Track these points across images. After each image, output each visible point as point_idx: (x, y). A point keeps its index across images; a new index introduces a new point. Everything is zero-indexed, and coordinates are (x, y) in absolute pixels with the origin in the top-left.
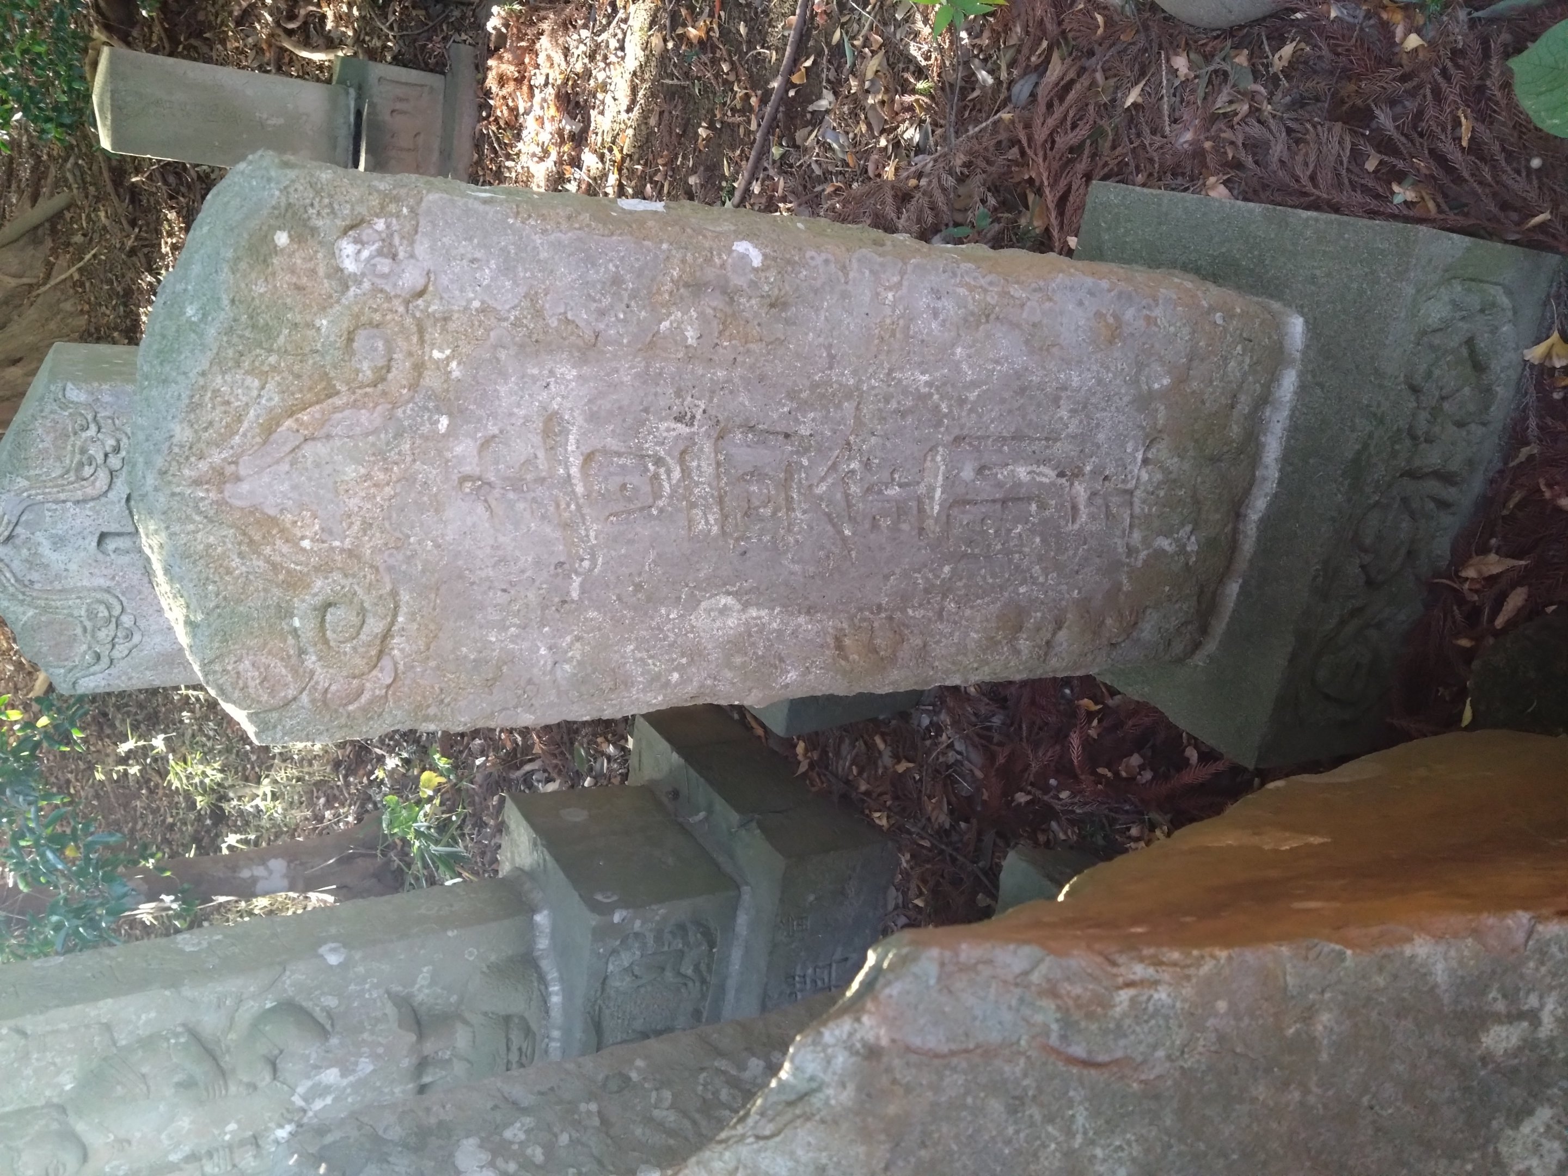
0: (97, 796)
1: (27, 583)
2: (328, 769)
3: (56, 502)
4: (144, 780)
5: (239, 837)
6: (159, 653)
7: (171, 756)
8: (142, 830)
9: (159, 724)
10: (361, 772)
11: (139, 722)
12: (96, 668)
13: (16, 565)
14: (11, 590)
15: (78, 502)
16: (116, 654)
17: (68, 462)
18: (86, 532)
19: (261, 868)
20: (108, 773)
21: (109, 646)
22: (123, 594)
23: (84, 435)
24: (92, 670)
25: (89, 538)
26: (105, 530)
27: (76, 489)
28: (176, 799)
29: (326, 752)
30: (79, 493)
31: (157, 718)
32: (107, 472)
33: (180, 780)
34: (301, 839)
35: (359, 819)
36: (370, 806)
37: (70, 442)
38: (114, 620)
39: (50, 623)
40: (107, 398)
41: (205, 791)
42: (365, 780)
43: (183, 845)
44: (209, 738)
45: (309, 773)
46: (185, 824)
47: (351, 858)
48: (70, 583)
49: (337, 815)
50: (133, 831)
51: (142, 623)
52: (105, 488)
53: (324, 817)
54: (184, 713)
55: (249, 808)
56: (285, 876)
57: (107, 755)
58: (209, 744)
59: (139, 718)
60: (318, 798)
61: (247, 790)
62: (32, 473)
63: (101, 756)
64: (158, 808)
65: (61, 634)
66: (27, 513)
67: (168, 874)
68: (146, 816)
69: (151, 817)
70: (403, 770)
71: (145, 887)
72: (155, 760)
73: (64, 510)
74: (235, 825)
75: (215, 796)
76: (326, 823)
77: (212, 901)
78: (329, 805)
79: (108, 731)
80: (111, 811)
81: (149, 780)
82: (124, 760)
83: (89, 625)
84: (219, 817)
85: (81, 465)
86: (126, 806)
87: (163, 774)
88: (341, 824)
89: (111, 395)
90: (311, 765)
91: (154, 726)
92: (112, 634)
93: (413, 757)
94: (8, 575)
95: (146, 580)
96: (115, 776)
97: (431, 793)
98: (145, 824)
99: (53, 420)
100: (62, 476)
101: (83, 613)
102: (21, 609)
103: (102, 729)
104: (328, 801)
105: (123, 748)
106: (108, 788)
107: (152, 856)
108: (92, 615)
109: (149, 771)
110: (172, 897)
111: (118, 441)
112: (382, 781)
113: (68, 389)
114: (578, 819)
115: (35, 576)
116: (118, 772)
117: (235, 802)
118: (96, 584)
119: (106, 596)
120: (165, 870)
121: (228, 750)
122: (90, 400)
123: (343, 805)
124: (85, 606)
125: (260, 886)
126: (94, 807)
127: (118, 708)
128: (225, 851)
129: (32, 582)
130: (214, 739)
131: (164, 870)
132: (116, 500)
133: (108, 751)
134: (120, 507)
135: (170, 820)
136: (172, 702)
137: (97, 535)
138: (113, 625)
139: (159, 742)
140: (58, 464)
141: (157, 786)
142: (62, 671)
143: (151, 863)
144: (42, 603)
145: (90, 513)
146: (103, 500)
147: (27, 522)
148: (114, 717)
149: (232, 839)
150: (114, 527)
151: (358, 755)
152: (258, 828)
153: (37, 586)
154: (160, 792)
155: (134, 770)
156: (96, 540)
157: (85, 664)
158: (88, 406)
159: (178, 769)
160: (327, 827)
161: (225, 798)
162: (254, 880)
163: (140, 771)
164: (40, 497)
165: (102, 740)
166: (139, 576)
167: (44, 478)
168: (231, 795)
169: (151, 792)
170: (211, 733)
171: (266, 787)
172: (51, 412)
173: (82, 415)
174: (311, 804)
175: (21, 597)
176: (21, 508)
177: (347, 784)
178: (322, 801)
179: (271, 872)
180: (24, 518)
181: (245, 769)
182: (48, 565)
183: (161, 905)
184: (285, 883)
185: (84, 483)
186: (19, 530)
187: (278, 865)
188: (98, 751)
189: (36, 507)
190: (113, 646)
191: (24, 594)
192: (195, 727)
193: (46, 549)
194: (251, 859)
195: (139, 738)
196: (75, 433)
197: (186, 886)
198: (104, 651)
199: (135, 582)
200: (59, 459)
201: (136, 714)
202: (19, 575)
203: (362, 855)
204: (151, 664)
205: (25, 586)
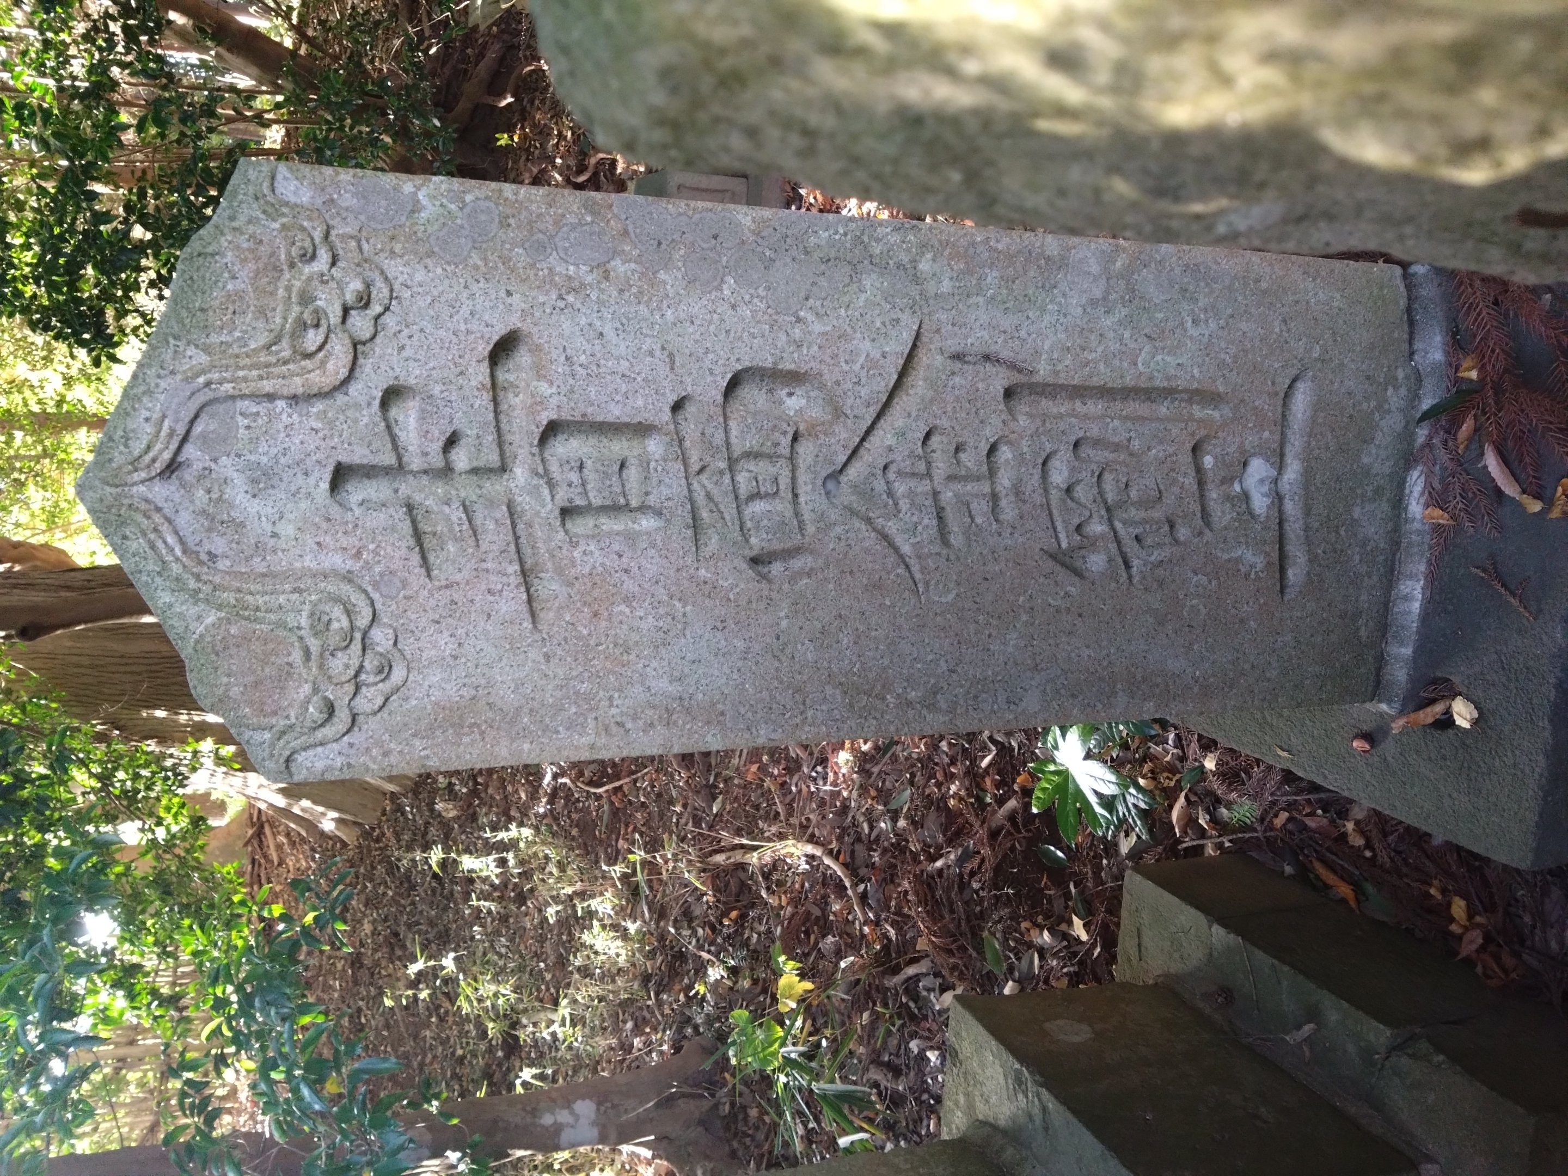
0: (387, 1026)
1: (204, 557)
2: (636, 986)
3: (255, 397)
4: (434, 1006)
5: (535, 1071)
6: (436, 704)
7: (461, 976)
8: (431, 1063)
9: (449, 942)
10: (677, 987)
11: (430, 942)
12: (327, 732)
13: (184, 520)
14: (176, 568)
15: (294, 397)
16: (362, 704)
17: (278, 320)
18: (309, 462)
19: (565, 1112)
20: (397, 999)
21: (350, 688)
22: (376, 585)
23: (307, 270)
24: (320, 734)
25: (316, 474)
26: (345, 458)
27: (293, 374)
28: (466, 1028)
29: (634, 965)
30: (298, 380)
31: (448, 936)
32: (347, 341)
33: (470, 1002)
34: (605, 1074)
35: (677, 1048)
36: (689, 1030)
37: (283, 283)
38: (358, 636)
39: (245, 639)
40: (347, 200)
41: (498, 1016)
42: (682, 997)
43: (473, 1080)
44: (500, 956)
45: (613, 992)
46: (476, 1056)
47: (671, 1098)
48: (280, 562)
49: (648, 1043)
50: (422, 1065)
51: (407, 645)
52: (344, 373)
53: (632, 1046)
54: (475, 928)
55: (546, 1035)
56: (594, 1124)
57: (398, 980)
58: (501, 963)
59: (430, 936)
60: (625, 1022)
61: (542, 1015)
62: (214, 339)
63: (393, 980)
64: (448, 1038)
65: (264, 663)
66: (204, 417)
67: (455, 1121)
68: (436, 1047)
69: (440, 1049)
70: (729, 983)
71: (428, 1137)
72: (446, 981)
73: (272, 417)
74: (529, 1058)
75: (507, 1022)
76: (635, 1053)
77: (508, 1156)
78: (638, 1030)
79: (399, 952)
80: (400, 1041)
81: (439, 1006)
82: (414, 984)
83: (314, 645)
84: (512, 1046)
85: (302, 326)
86: (416, 1037)
87: (452, 998)
88: (654, 1055)
89: (355, 195)
90: (614, 981)
91: (445, 943)
92: (355, 663)
93: (743, 964)
94: (170, 540)
95: (416, 559)
96: (404, 1002)
97: (793, 1005)
98: (435, 1057)
99: (252, 237)
100: (268, 347)
101: (304, 622)
102: (193, 611)
103: (393, 949)
104: (636, 1025)
105: (413, 969)
106: (399, 1015)
107: (437, 1096)
108: (321, 625)
109: (440, 996)
110: (458, 1154)
111: (368, 285)
112: (704, 997)
113: (279, 177)
114: (1076, 1039)
115: (219, 544)
116: (407, 997)
117: (531, 1029)
118: (327, 565)
119: (346, 589)
120: (452, 1116)
121: (521, 969)
122: (319, 201)
123: (655, 1030)
124: (307, 607)
125: (565, 1136)
126: (384, 1038)
127: (409, 926)
128: (519, 1090)
129: (212, 556)
130: (507, 957)
131: (450, 1116)
132: (363, 400)
133: (399, 975)
134: (370, 414)
135: (460, 1052)
136: (463, 918)
137: (330, 468)
138: (356, 646)
139: (449, 963)
140: (260, 324)
141: (447, 1012)
142: (267, 736)
143: (434, 1107)
144: (231, 597)
145: (317, 425)
146: (340, 399)
147: (204, 437)
148: (405, 937)
149: (527, 1074)
150: (358, 455)
151: (671, 967)
152: (554, 1061)
153: (223, 564)
154: (450, 1019)
155: (424, 994)
156: (328, 477)
157: (308, 723)
158: (313, 212)
159: (469, 991)
160: (637, 1058)
161: (515, 1025)
162: (558, 1128)
163: (429, 995)
164: (228, 387)
165: (392, 963)
166: (404, 551)
167: (235, 349)
168: (524, 1021)
169: (441, 1020)
170: (503, 950)
171: (564, 1010)
172: (250, 222)
173: (303, 229)
174: (617, 1030)
175: (192, 584)
176: (193, 406)
177: (660, 1003)
178: (630, 1025)
179: (577, 1117)
180: (198, 429)
181: (539, 990)
182: (242, 525)
183: (447, 1161)
184: (595, 1133)
185: (307, 363)
186: (190, 451)
187: (585, 1108)
188: (389, 975)
189: (221, 408)
190: (358, 688)
191: (198, 577)
192: (486, 945)
193: (238, 493)
194: (554, 1101)
195: (429, 958)
196: (292, 265)
197: (477, 1137)
198: (341, 696)
199: (397, 564)
200: (262, 313)
201: (427, 932)
202: (191, 541)
203: (683, 1095)
204: (423, 724)
205: (201, 563)
